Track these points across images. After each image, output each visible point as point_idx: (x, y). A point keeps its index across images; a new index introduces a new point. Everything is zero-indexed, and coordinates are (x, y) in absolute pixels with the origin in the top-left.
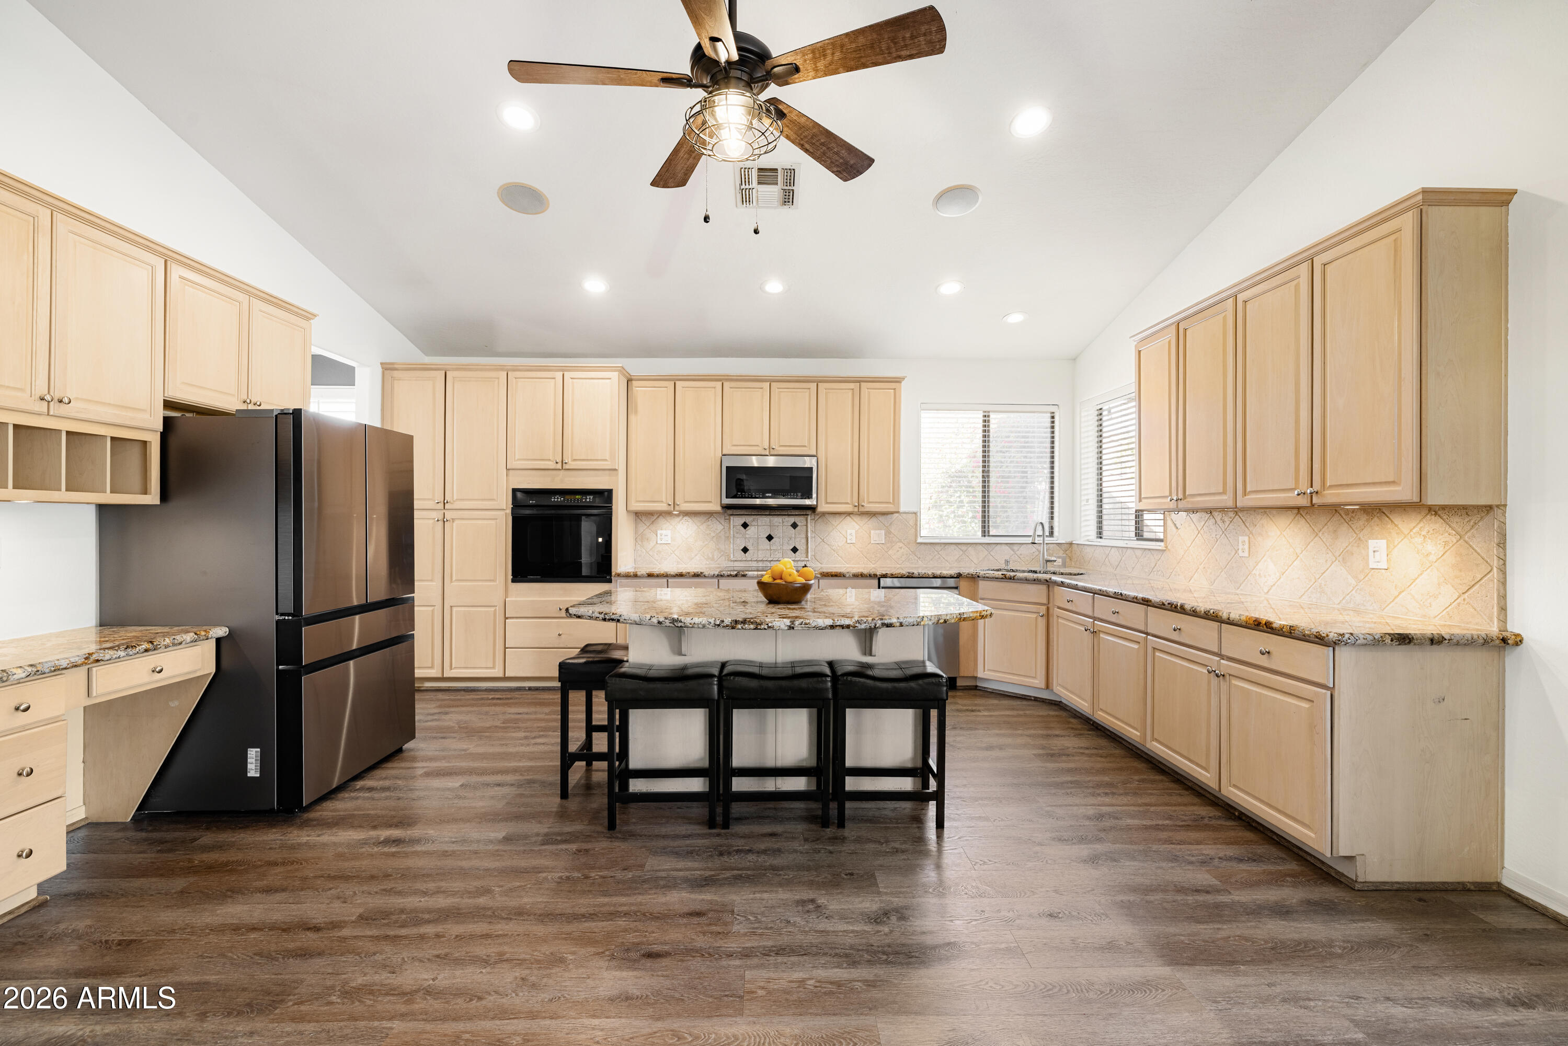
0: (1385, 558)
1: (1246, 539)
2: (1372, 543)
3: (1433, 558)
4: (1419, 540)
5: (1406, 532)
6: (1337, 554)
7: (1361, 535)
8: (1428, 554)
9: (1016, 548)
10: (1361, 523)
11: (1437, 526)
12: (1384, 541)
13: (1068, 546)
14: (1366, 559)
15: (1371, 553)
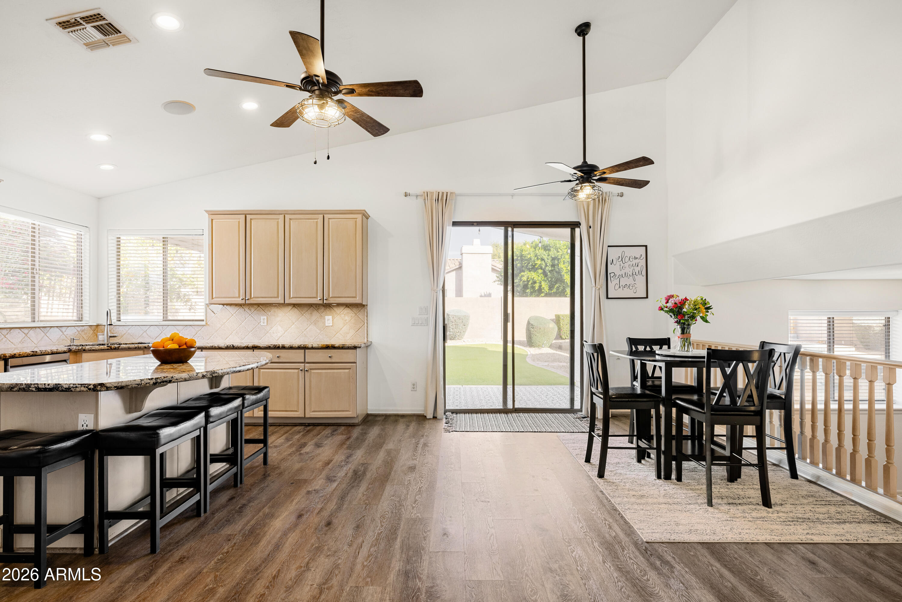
0: (331, 322)
1: (266, 317)
2: (327, 317)
3: (347, 321)
4: (343, 316)
5: (339, 313)
6: (312, 322)
7: (322, 315)
8: (346, 320)
9: (63, 329)
10: (322, 310)
11: (348, 311)
12: (331, 316)
13: (95, 327)
14: (324, 323)
15: (326, 321)
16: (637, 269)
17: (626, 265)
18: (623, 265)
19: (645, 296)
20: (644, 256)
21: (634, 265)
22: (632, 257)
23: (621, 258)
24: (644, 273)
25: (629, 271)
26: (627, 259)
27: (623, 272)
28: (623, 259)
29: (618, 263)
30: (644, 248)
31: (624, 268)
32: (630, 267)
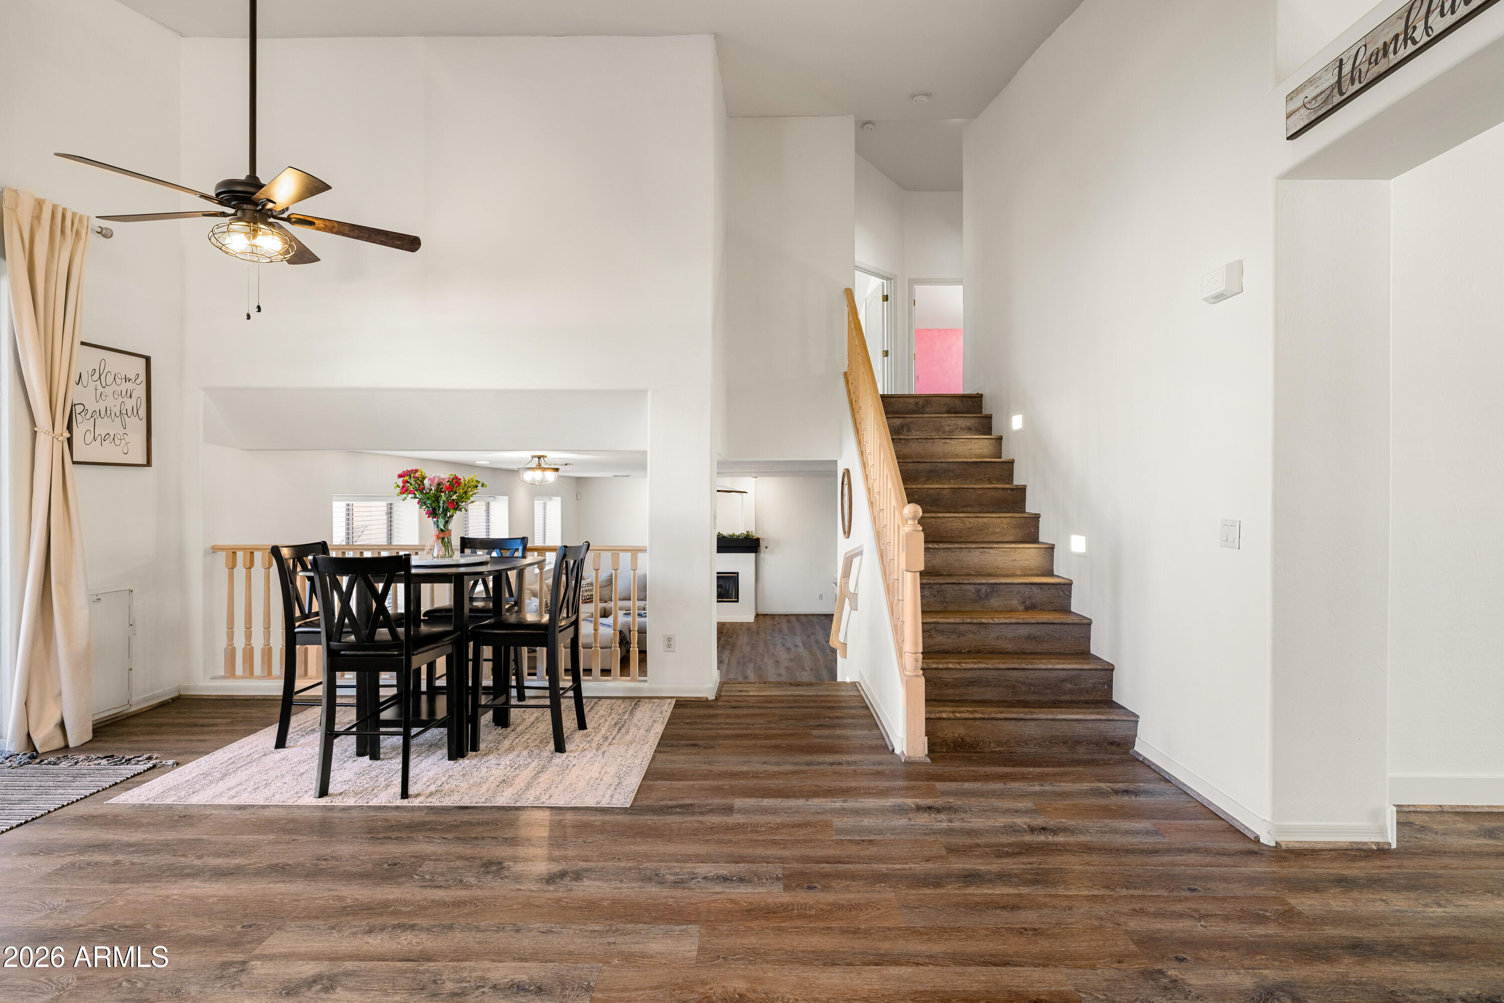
16: (130, 404)
17: (109, 391)
18: (103, 390)
19: (145, 463)
20: (143, 377)
21: (124, 393)
22: (119, 375)
23: (99, 374)
24: (143, 412)
25: (114, 405)
26: (110, 379)
27: (101, 406)
28: (103, 377)
29: (92, 385)
30: (143, 361)
31: (103, 398)
32: (116, 397)
